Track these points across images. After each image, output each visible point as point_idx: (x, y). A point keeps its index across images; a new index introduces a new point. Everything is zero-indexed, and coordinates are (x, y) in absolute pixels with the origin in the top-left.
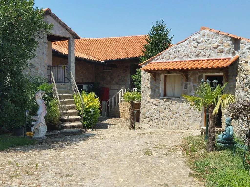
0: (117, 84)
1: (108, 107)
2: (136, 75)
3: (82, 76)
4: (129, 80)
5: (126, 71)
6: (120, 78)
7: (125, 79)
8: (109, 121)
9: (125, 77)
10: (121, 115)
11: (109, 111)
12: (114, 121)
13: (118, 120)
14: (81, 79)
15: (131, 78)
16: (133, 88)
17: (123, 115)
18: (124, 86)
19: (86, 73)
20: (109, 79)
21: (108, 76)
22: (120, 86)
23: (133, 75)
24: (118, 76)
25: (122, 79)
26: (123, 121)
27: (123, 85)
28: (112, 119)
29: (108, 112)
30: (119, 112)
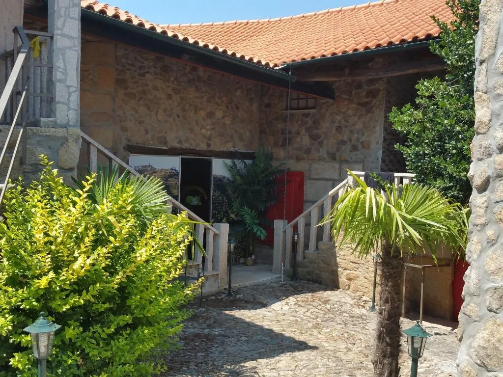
0: (333, 157)
1: (295, 245)
2: (417, 107)
3: (209, 127)
4: (378, 143)
5: (369, 111)
6: (345, 138)
7: (363, 139)
8: (286, 308)
9: (363, 134)
10: (343, 279)
11: (299, 258)
12: (308, 310)
13: (326, 302)
14: (204, 137)
15: (388, 126)
16: (396, 174)
17: (350, 280)
18: (361, 166)
19: (223, 117)
20: (306, 140)
21: (303, 131)
22: (344, 166)
23: (399, 109)
24: (337, 130)
25: (351, 141)
26: (347, 308)
27: (356, 162)
28: (301, 297)
29: (294, 264)
30: (337, 265)
